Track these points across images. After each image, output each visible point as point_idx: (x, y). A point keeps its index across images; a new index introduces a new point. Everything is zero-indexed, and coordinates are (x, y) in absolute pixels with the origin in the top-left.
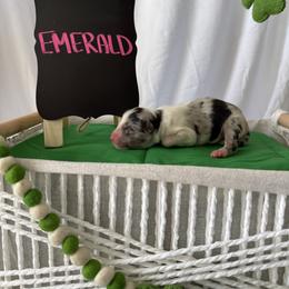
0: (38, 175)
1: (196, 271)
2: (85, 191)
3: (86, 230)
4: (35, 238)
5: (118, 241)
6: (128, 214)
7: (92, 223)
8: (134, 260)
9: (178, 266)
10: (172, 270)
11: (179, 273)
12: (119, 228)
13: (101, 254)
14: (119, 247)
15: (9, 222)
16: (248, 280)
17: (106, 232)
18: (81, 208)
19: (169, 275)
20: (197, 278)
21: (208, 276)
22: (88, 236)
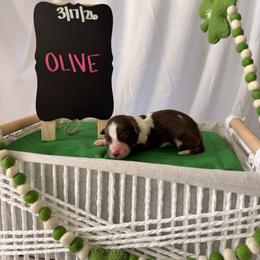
0: (26, 164)
1: (136, 240)
2: (57, 177)
3: (59, 205)
4: (23, 209)
5: (80, 215)
6: (88, 195)
7: (63, 200)
8: (91, 229)
9: (123, 236)
10: (118, 239)
11: (123, 241)
12: (82, 206)
13: (69, 223)
14: (81, 219)
15: (6, 196)
16: (176, 250)
17: (72, 207)
18: (55, 189)
19: (116, 242)
20: (137, 246)
21: (145, 245)
22: (59, 209)
